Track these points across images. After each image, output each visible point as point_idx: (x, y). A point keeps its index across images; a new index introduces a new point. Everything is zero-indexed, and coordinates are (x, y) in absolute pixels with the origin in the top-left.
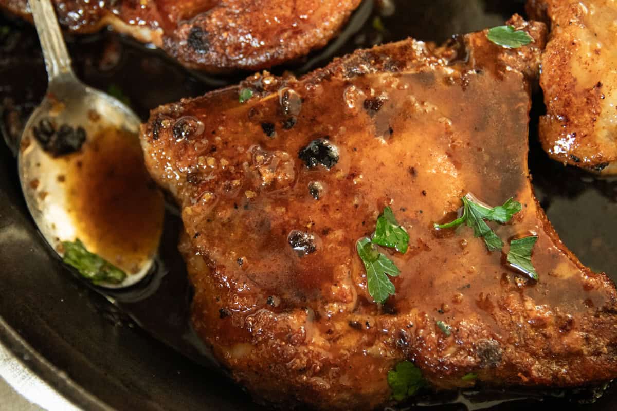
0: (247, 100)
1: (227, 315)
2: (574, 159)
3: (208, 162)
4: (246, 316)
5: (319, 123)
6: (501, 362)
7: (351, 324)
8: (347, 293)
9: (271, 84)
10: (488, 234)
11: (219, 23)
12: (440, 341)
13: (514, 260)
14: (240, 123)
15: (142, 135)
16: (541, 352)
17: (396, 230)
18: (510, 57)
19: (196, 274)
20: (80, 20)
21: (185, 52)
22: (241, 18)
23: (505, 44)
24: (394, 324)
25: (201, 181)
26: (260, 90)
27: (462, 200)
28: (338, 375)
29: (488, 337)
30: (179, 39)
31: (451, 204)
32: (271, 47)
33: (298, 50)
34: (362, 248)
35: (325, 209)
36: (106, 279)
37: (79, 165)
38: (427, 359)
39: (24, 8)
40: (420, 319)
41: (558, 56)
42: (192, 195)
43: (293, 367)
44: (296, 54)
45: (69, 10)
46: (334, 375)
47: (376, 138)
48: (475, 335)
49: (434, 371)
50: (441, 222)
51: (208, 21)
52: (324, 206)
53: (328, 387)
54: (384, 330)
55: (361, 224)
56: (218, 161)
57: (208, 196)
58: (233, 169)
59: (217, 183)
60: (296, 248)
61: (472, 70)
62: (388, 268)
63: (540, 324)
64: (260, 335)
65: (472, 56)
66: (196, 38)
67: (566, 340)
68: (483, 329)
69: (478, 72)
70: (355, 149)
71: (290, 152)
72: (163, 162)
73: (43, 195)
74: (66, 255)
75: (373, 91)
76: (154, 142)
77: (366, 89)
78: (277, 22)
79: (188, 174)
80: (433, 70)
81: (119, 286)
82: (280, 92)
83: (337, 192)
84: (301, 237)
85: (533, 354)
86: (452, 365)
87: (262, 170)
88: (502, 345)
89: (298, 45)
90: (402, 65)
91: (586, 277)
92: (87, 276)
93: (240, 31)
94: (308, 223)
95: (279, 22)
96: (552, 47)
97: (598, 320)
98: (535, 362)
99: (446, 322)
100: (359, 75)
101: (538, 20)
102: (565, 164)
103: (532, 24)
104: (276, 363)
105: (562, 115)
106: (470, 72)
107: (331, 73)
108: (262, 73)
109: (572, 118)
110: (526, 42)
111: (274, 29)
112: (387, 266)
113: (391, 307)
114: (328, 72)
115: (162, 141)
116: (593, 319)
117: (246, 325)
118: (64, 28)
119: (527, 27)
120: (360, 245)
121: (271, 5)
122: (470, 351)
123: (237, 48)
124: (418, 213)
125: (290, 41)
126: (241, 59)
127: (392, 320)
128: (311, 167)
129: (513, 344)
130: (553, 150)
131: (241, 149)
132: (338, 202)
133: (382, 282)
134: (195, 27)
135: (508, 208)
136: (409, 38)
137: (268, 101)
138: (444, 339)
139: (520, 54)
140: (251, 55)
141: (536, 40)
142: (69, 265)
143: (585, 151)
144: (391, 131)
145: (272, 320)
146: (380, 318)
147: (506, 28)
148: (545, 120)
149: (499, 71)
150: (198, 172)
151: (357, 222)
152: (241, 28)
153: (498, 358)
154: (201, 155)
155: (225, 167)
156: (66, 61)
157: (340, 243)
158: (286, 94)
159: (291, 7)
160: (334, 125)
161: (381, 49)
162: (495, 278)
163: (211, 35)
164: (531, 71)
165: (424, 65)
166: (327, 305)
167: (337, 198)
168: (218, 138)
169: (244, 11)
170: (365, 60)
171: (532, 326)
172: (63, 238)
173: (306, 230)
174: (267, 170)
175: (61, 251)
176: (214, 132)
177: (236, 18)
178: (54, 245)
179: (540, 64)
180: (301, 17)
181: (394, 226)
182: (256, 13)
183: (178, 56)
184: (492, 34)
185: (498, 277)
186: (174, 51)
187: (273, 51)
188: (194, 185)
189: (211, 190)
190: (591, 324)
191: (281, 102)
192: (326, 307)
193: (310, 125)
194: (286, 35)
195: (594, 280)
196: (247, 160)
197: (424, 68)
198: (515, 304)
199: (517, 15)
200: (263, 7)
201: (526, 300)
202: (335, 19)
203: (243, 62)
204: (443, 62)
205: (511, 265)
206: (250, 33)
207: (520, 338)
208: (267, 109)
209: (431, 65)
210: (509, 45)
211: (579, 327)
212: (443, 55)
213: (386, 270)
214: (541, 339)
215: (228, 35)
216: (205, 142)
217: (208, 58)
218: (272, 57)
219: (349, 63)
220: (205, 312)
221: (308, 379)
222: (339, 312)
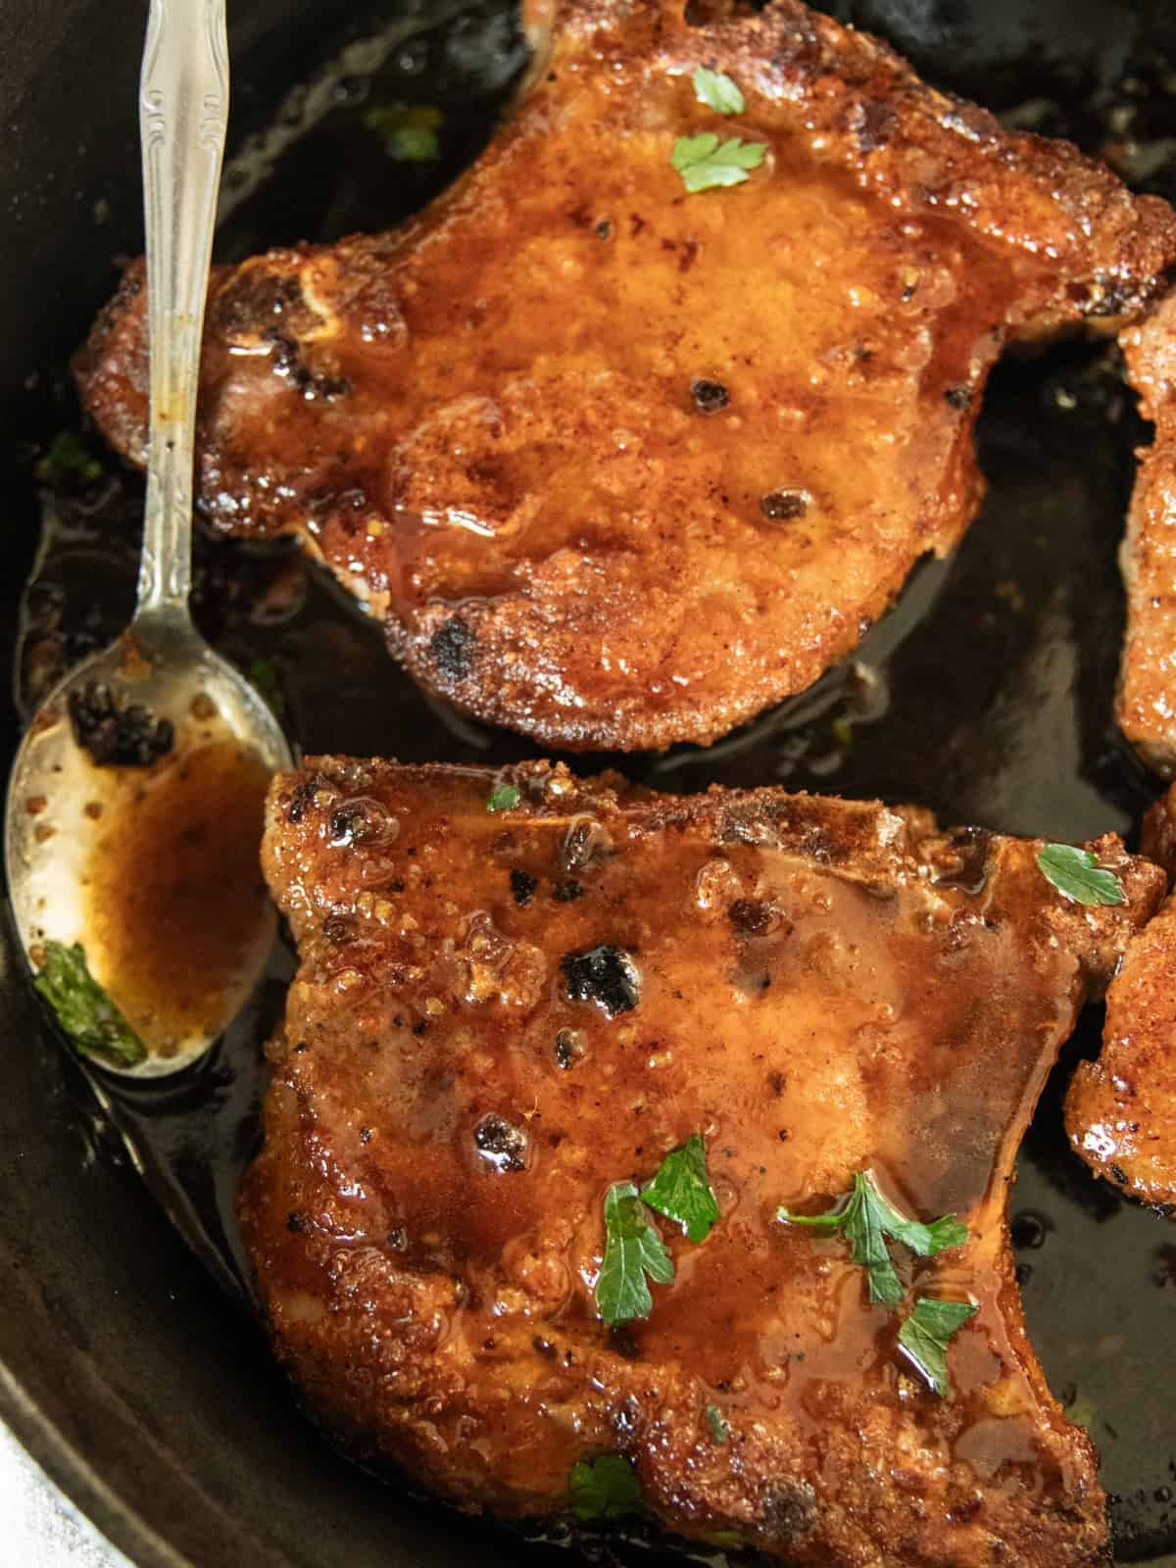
0: (503, 810)
1: (301, 1230)
2: (1118, 1172)
3: (378, 908)
4: (336, 1247)
5: (628, 914)
6: (806, 1537)
7: (537, 1342)
8: (553, 1281)
9: (565, 794)
10: (880, 1266)
11: (506, 629)
12: (699, 1448)
13: (911, 1339)
14: (471, 855)
15: (272, 800)
16: (894, 1543)
17: (698, 1189)
18: (1067, 919)
19: (276, 1117)
20: (240, 514)
21: (420, 658)
22: (554, 635)
23: (1066, 889)
24: (621, 1378)
25: (349, 940)
26: (535, 797)
27: (854, 1177)
28: (473, 1434)
29: (798, 1476)
30: (416, 631)
31: (829, 1176)
32: (593, 717)
33: (645, 742)
34: (616, 1201)
35: (573, 1093)
36: (103, 1047)
37: (140, 796)
38: (661, 1474)
39: (138, 451)
40: (677, 1388)
41: (1163, 956)
42: (322, 962)
43: (390, 1388)
44: (639, 745)
45: (224, 487)
46: (467, 1430)
47: (730, 988)
48: (774, 1463)
49: (666, 1502)
50: (795, 1210)
51: (486, 617)
52: (574, 1086)
53: (445, 1448)
54: (595, 1381)
55: (634, 1150)
56: (397, 914)
57: (351, 977)
58: (420, 941)
59: (380, 958)
60: (483, 1152)
61: (978, 915)
62: (651, 1261)
63: (913, 1487)
64: (349, 1299)
65: (990, 887)
66: (450, 643)
67: (954, 1540)
68: (794, 1456)
69: (989, 924)
70: (679, 996)
71: (548, 951)
72: (291, 872)
73: (43, 833)
74: (44, 973)
75: (761, 885)
76: (287, 825)
77: (750, 877)
78: (622, 672)
79: (330, 916)
80: (901, 886)
81: (124, 1072)
82: (574, 820)
83: (609, 1070)
84: (503, 1133)
85: (877, 1540)
86: (704, 1506)
87: (475, 968)
88: (822, 1502)
89: (649, 732)
90: (841, 853)
91: (1046, 1426)
92: (68, 1029)
93: (543, 661)
94: (530, 1108)
95: (627, 671)
96: (1158, 932)
97: (1034, 1520)
98: (875, 1557)
99: (726, 1415)
100: (746, 842)
101: (1154, 862)
102: (1096, 1175)
103: (1138, 867)
104: (362, 1365)
105: (1125, 1079)
106: (973, 920)
107: (690, 817)
108: (553, 765)
109: (1142, 1092)
110: (1111, 899)
111: (614, 682)
112: (652, 1256)
113: (627, 1340)
114: (686, 812)
115: (303, 827)
116: (1025, 1517)
117: (330, 1265)
118: (201, 518)
119: (1125, 869)
120: (614, 1194)
121: (623, 633)
122: (752, 1490)
123: (525, 692)
124: (756, 1172)
125: (635, 719)
126: (523, 716)
127: (620, 1369)
128: (577, 997)
129: (846, 1507)
130: (1081, 1139)
131: (451, 908)
132: (604, 1088)
133: (630, 1284)
134: (458, 619)
135: (939, 1233)
136: (878, 803)
137: (544, 829)
138: (708, 1446)
139: (1089, 918)
140: (549, 717)
141: (1131, 902)
142: (41, 996)
143: (1145, 1167)
144: (766, 984)
145: (382, 1277)
146: (596, 1355)
147: (1081, 854)
148: (1087, 1072)
149: (1032, 938)
150: (350, 921)
151: (626, 1144)
152: (547, 656)
153: (802, 1526)
154: (367, 889)
155: (408, 931)
156: (181, 585)
157: (577, 1174)
158: (584, 828)
159: (663, 650)
160: (657, 929)
161: (810, 804)
162: (859, 1363)
163: (482, 648)
164: (1100, 961)
165: (886, 871)
166: (503, 1289)
167: (606, 1080)
168: (415, 868)
169: (566, 622)
170: (770, 816)
171: (896, 1485)
172: (51, 935)
173: (518, 1121)
174: (486, 973)
175: (37, 960)
176: (412, 852)
177: (543, 631)
178: (27, 941)
179: (1123, 954)
180: (676, 679)
181: (697, 1183)
182: (587, 638)
183: (403, 661)
184: (1049, 857)
185: (867, 1362)
186: (400, 649)
187: (594, 726)
188: (334, 943)
189: (362, 968)
190: (1017, 1525)
191: (567, 842)
192: (500, 1293)
193: (607, 911)
194: (631, 703)
195: (1058, 1437)
196: (456, 936)
197: (883, 876)
198: (878, 1426)
199: (1114, 835)
200: (607, 631)
201: (904, 1429)
202: (740, 706)
203: (527, 724)
204: (929, 875)
205: (901, 1347)
206: (561, 672)
207: (862, 1498)
208: (535, 845)
209: (902, 874)
210: (1074, 893)
211: (991, 1521)
212: (934, 860)
213: (645, 1262)
214: (906, 1517)
215: (516, 660)
216: (386, 864)
217: (462, 690)
218: (588, 737)
219: (736, 808)
220: (266, 1199)
221: (410, 1420)
222: (521, 1313)
